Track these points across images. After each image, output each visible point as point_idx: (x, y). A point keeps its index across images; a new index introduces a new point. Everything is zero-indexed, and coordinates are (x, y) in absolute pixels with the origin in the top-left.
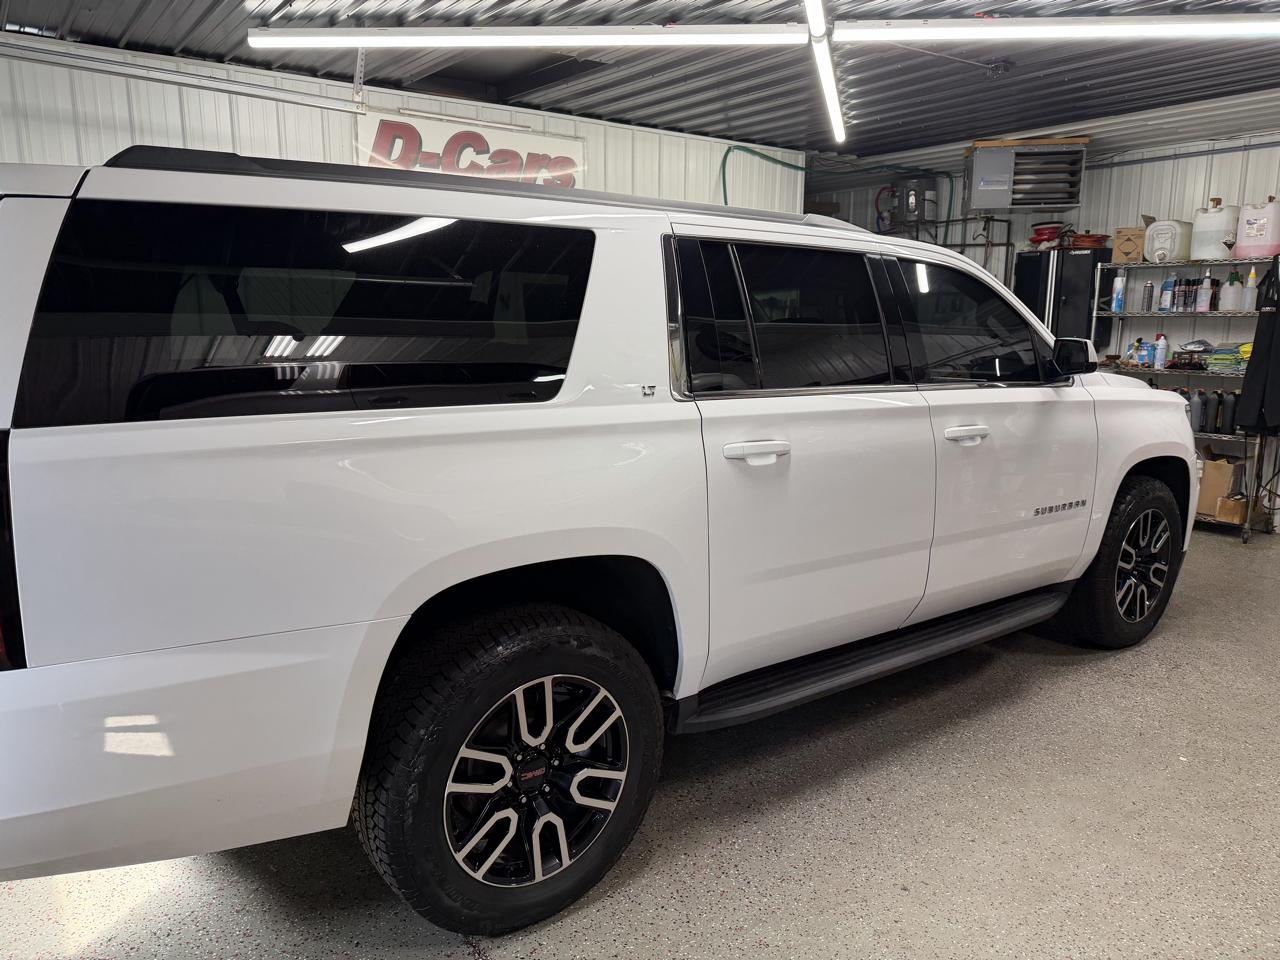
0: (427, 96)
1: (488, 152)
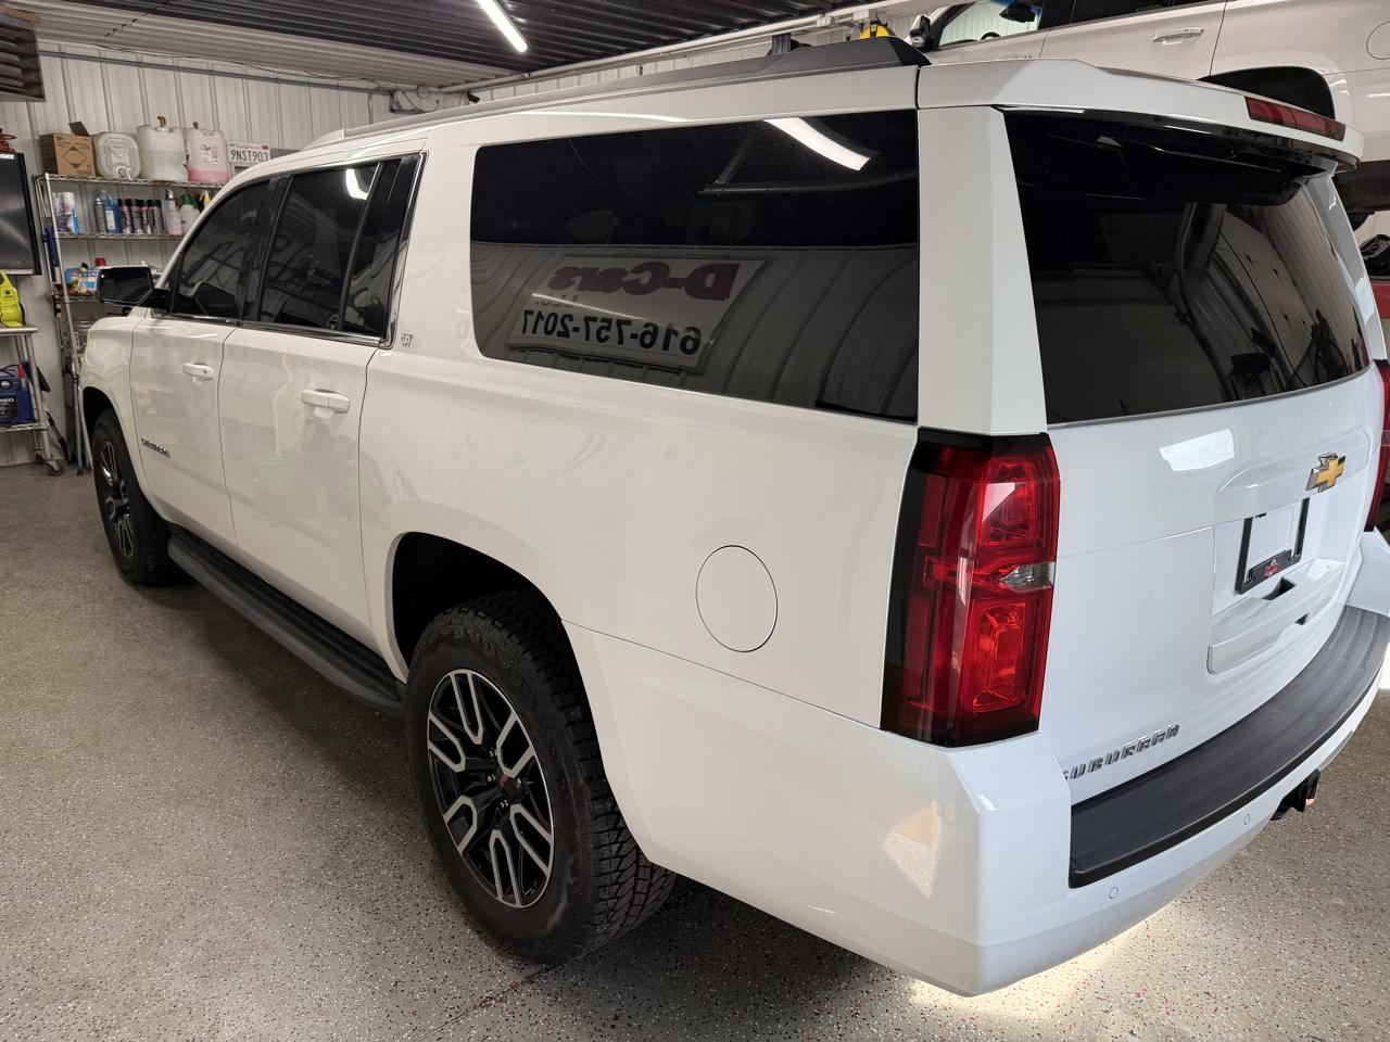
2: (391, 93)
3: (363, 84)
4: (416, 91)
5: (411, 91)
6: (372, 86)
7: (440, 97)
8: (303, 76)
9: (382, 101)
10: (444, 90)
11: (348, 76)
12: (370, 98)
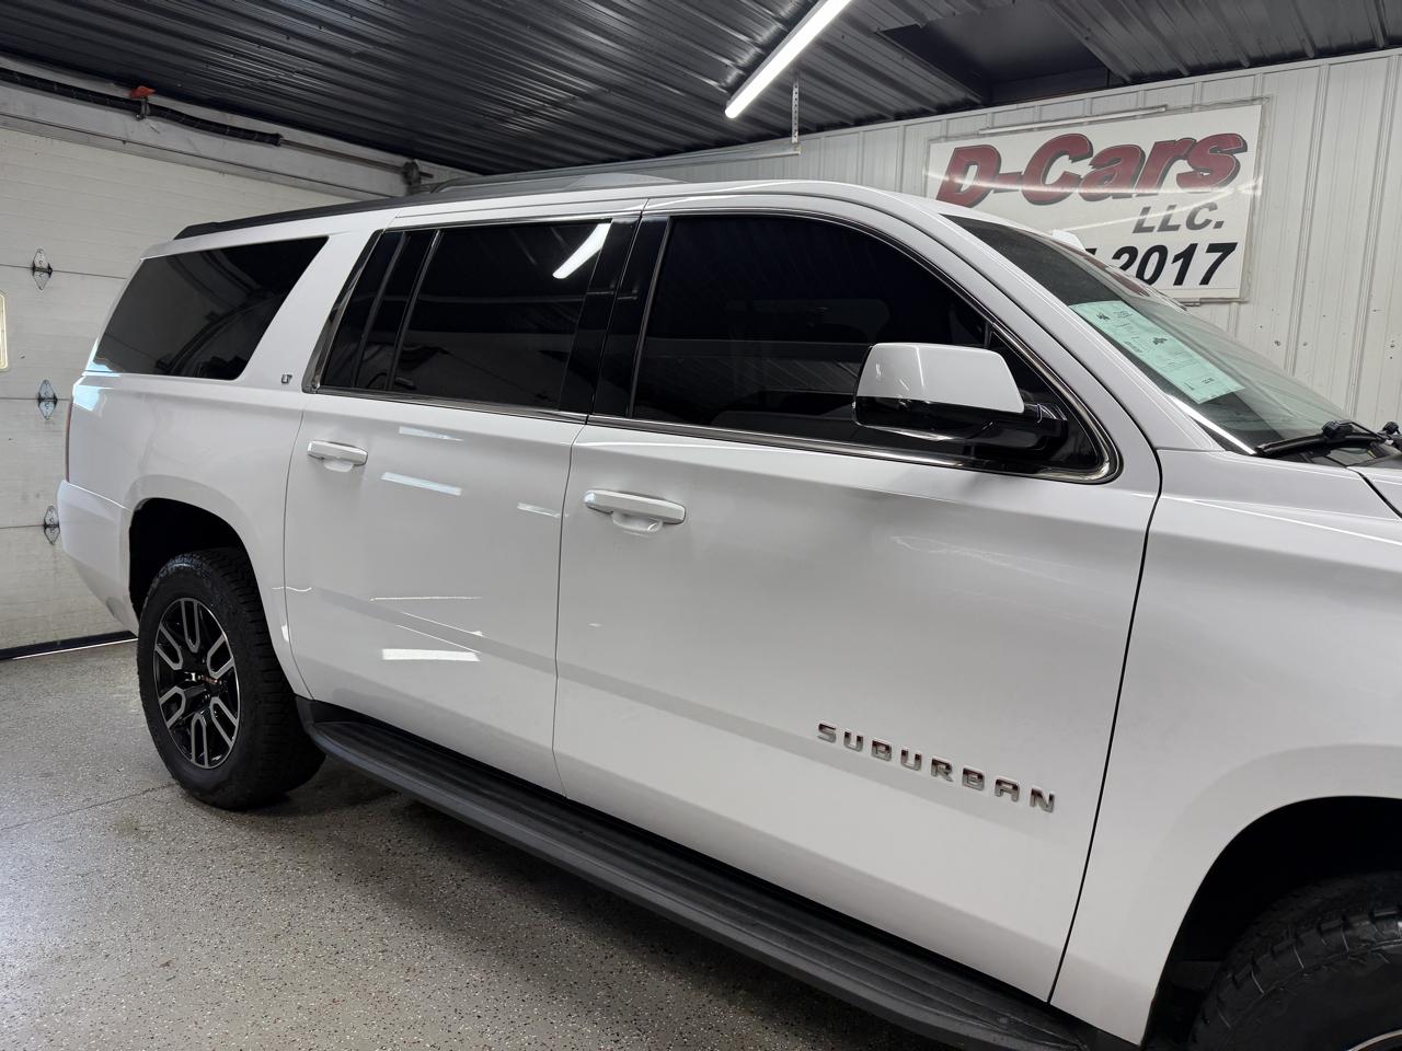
0: (1014, 106)
1: (1091, 154)
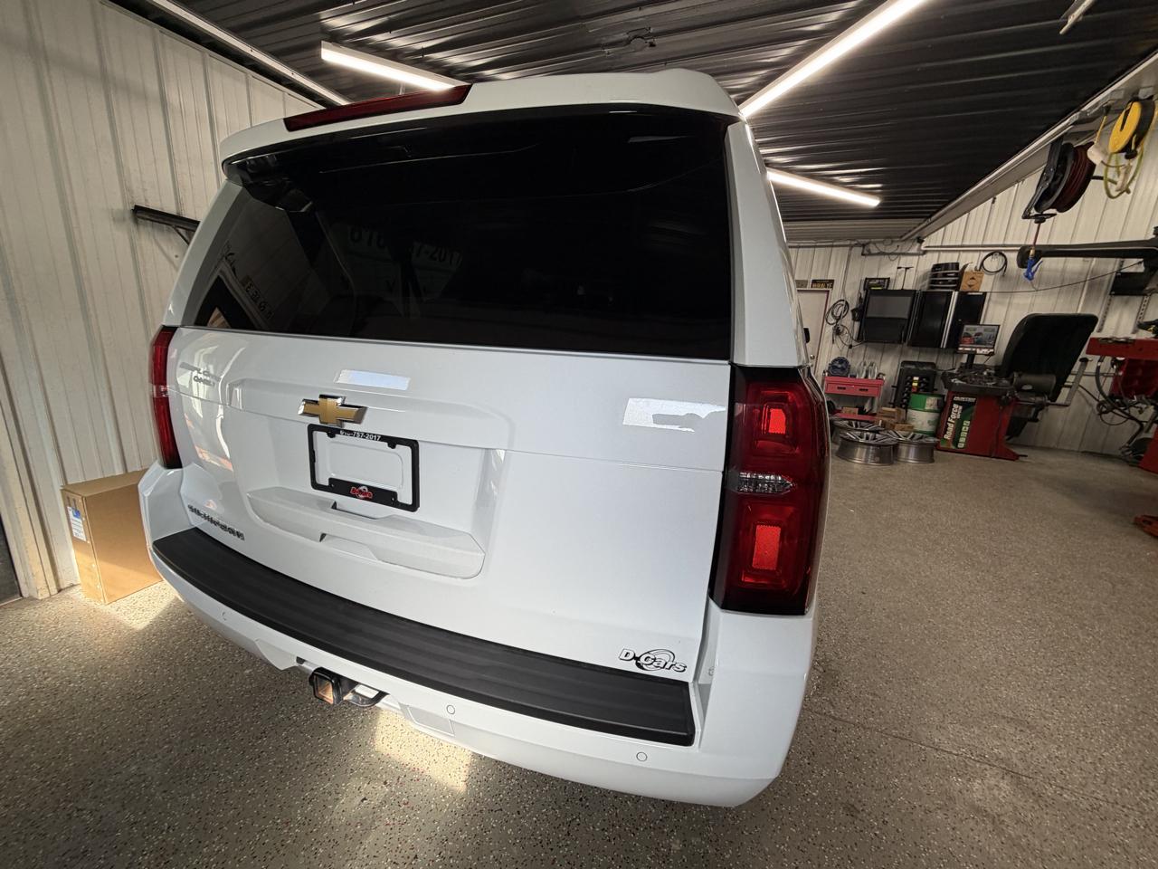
2: (864, 246)
3: (848, 243)
4: (883, 242)
5: (879, 242)
6: (853, 243)
7: (900, 244)
8: (812, 242)
9: (858, 250)
10: (904, 238)
11: (840, 239)
12: (851, 250)
